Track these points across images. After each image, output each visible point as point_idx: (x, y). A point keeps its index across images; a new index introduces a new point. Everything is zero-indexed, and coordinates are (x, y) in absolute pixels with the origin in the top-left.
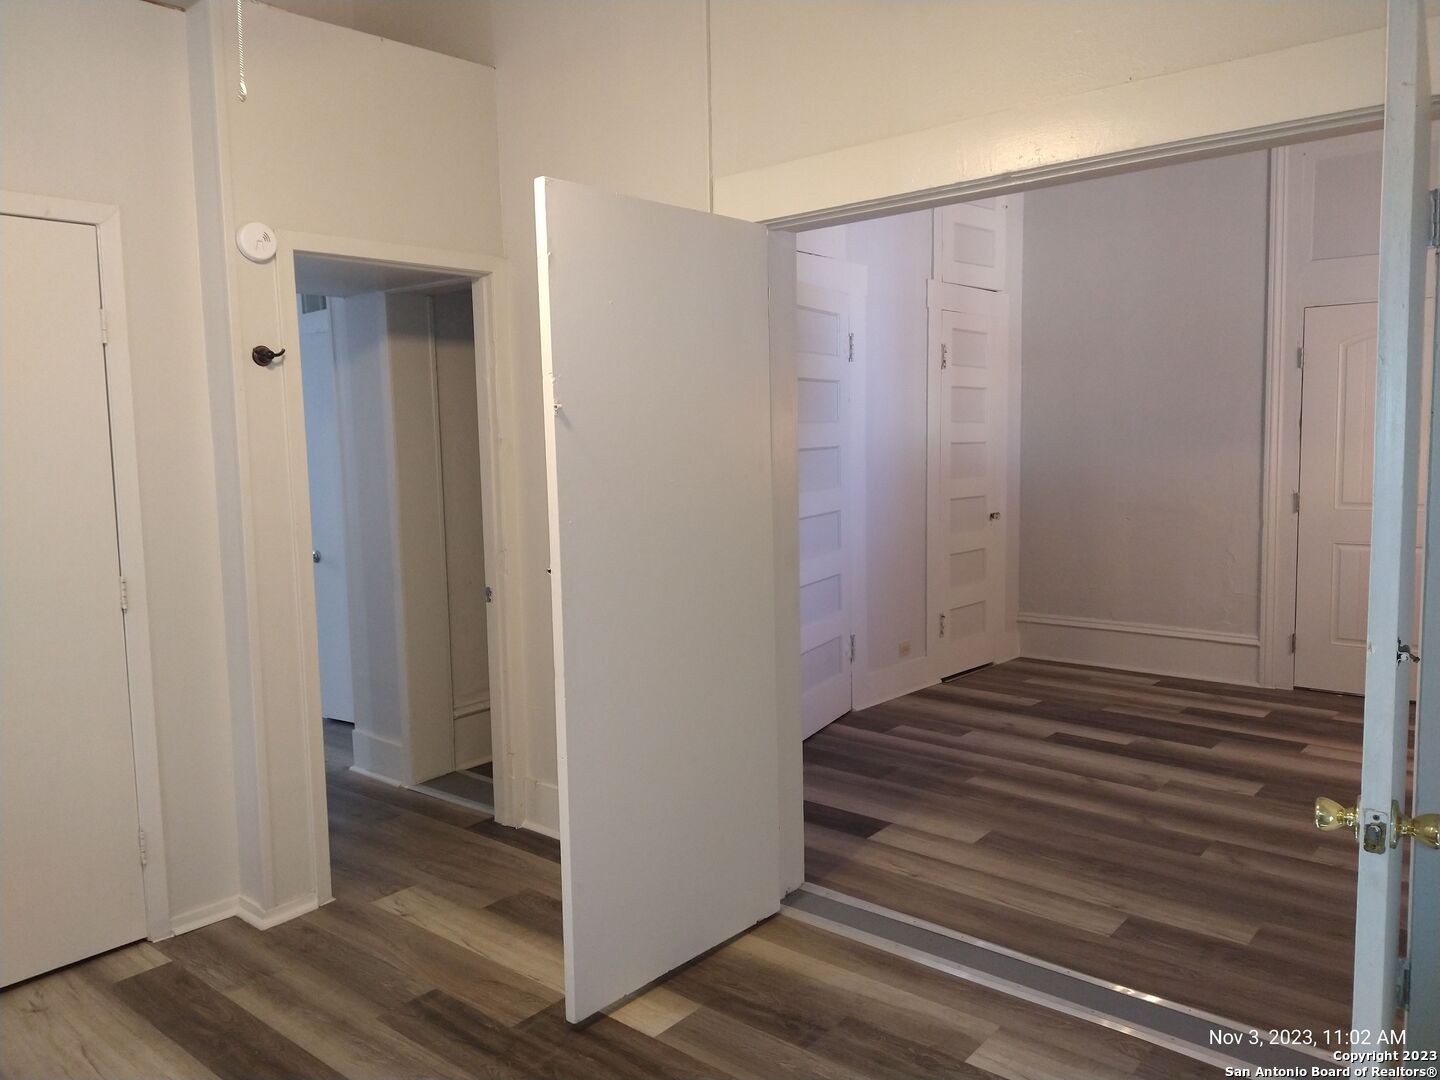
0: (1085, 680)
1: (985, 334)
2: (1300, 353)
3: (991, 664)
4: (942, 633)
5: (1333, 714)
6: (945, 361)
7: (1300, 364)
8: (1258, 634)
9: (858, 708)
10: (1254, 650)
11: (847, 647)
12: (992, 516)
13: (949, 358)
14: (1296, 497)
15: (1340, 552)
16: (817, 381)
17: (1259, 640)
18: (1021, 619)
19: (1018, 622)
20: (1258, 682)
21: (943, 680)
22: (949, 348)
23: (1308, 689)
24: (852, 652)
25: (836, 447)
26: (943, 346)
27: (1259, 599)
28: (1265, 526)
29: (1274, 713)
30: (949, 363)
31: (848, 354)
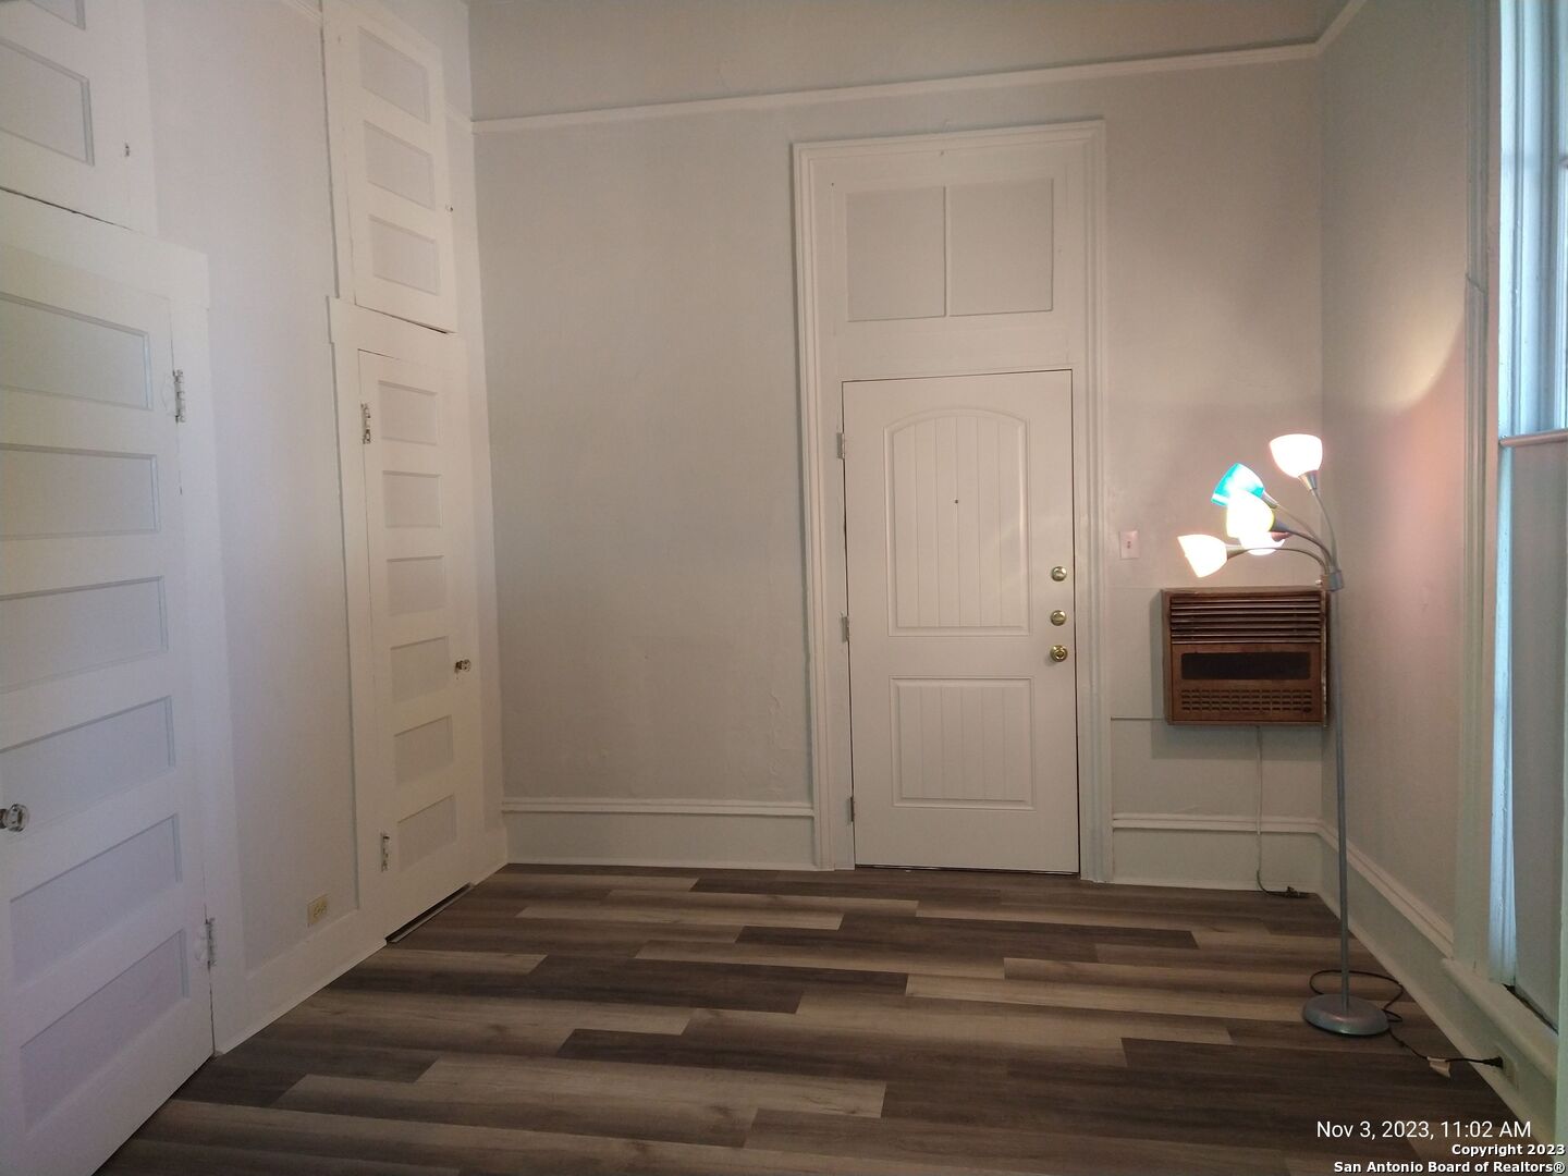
0: (600, 897)
1: (433, 394)
2: (840, 440)
3: (467, 886)
4: (384, 864)
5: (910, 905)
6: (368, 431)
7: (840, 454)
8: (812, 802)
9: (225, 1048)
10: (807, 823)
11: (198, 945)
12: (458, 666)
13: (373, 424)
14: (845, 622)
15: (898, 688)
16: (98, 454)
17: (812, 808)
18: (506, 808)
19: (504, 812)
20: (815, 864)
21: (389, 939)
22: (374, 411)
23: (872, 867)
24: (211, 948)
25: (158, 579)
26: (364, 408)
27: (809, 754)
28: (812, 660)
29: (850, 918)
30: (374, 435)
31: (172, 407)
